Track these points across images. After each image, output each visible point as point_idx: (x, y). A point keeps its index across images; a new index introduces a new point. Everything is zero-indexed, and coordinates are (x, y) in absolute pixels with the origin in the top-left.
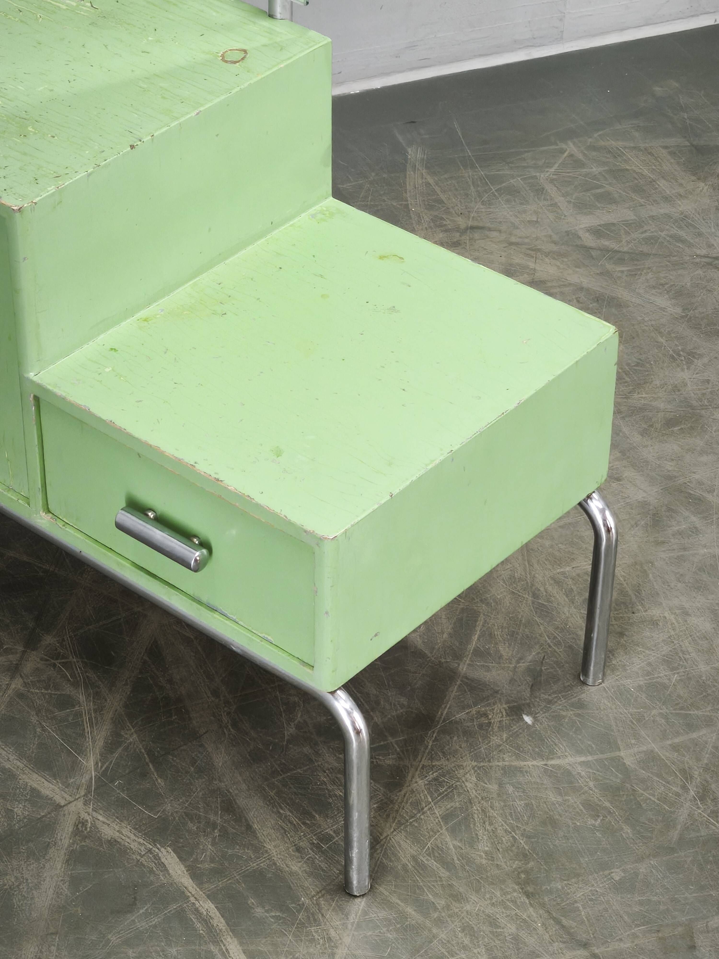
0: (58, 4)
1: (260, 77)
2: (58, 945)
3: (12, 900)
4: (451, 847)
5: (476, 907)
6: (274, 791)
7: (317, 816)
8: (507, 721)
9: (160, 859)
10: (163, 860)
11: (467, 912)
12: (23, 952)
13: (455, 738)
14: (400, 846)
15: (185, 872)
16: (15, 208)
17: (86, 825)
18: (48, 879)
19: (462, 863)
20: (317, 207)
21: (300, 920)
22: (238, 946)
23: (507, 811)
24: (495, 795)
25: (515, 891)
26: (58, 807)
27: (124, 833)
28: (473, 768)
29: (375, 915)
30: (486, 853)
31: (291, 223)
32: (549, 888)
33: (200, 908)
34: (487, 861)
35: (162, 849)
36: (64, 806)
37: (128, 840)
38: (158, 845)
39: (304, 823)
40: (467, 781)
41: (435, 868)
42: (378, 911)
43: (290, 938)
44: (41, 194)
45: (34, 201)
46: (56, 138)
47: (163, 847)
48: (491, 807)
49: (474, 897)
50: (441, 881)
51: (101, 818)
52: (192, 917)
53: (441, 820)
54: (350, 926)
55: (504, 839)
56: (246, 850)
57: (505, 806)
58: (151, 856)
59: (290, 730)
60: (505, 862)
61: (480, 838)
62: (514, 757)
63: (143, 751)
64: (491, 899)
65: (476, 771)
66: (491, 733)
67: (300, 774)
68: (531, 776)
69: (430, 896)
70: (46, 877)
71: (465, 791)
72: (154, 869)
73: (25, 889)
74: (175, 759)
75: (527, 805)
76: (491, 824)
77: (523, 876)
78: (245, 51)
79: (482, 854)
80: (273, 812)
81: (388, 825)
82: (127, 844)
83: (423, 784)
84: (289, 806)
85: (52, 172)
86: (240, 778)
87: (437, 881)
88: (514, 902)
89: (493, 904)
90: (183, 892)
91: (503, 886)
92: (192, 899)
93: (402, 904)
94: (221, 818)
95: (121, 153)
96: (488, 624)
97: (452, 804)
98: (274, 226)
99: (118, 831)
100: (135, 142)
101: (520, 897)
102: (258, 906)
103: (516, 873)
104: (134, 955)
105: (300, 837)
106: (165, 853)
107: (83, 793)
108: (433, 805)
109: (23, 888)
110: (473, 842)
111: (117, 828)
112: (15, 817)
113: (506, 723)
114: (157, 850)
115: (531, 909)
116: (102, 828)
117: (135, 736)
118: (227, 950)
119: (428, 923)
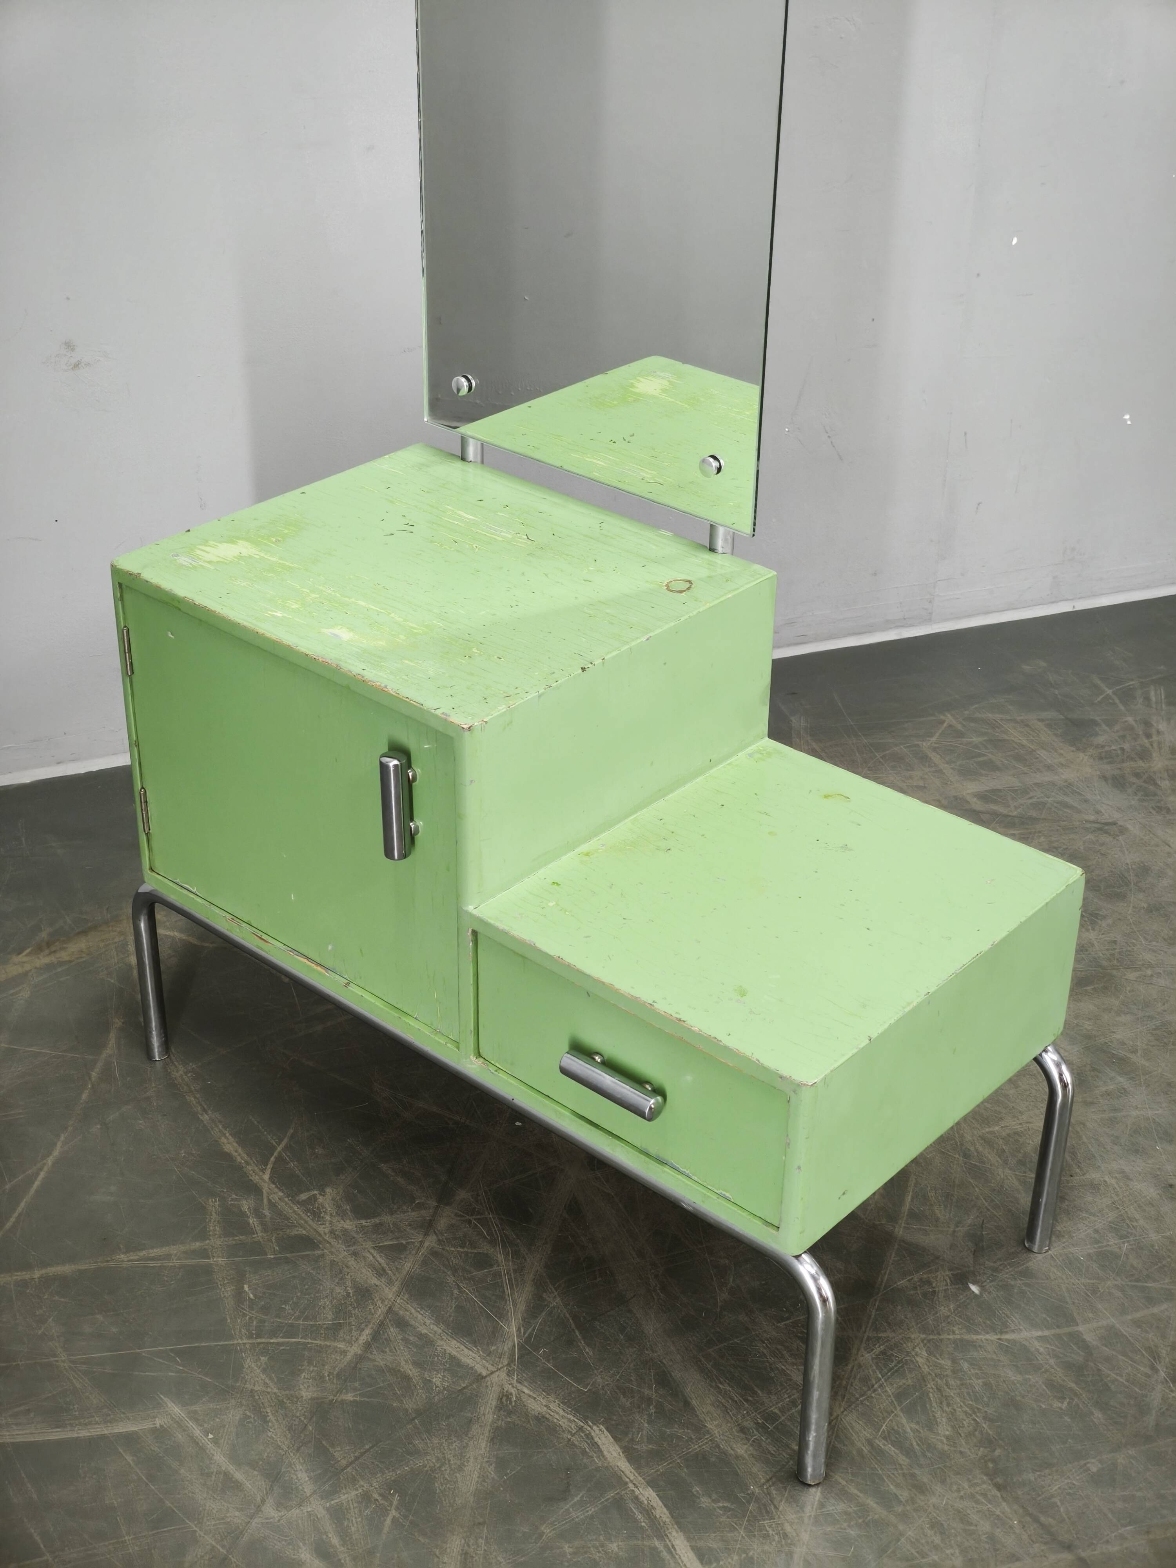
0: (494, 536)
1: (708, 606)
2: (486, 1537)
3: (434, 1483)
4: (909, 1430)
5: (943, 1500)
6: (711, 1363)
7: (759, 1392)
8: (952, 1290)
9: (593, 1439)
10: (596, 1439)
11: (934, 1506)
12: (448, 1545)
13: (899, 1307)
14: (852, 1428)
15: (621, 1454)
16: (465, 726)
17: (511, 1398)
18: (472, 1460)
19: (922, 1449)
20: (754, 747)
21: (751, 1512)
22: (685, 1542)
23: (965, 1390)
24: (949, 1372)
25: (984, 1483)
26: (480, 1378)
27: (552, 1408)
28: (922, 1341)
29: (834, 1508)
30: (947, 1438)
31: (729, 762)
32: (1020, 1480)
33: (640, 1497)
34: (949, 1447)
35: (595, 1427)
36: (486, 1377)
37: (557, 1416)
38: (589, 1422)
39: (747, 1400)
40: (917, 1355)
41: (893, 1454)
42: (836, 1503)
43: (742, 1533)
44: (492, 713)
45: (485, 720)
46: (502, 659)
47: (594, 1424)
48: (947, 1386)
49: (939, 1488)
50: (902, 1469)
51: (526, 1391)
52: (632, 1506)
53: (893, 1399)
54: (806, 1520)
55: (964, 1422)
56: (686, 1430)
57: (962, 1385)
58: (583, 1435)
59: (723, 1296)
60: (969, 1449)
61: (938, 1420)
62: (964, 1330)
63: (568, 1316)
64: (959, 1491)
65: (925, 1344)
66: (937, 1302)
67: (738, 1344)
68: (985, 1351)
69: (892, 1487)
70: (469, 1458)
71: (916, 1366)
72: (587, 1450)
73: (448, 1471)
74: (602, 1325)
75: (985, 1384)
76: (948, 1405)
77: (991, 1465)
78: (690, 582)
79: (943, 1438)
80: (711, 1386)
81: (837, 1404)
82: (555, 1421)
83: (870, 1358)
84: (728, 1380)
85: (502, 692)
86: (672, 1348)
87: (896, 1469)
88: (984, 1495)
89: (962, 1498)
90: (620, 1478)
91: (970, 1477)
92: (631, 1485)
93: (861, 1495)
94: (656, 1392)
95: (572, 675)
96: (920, 1185)
97: (904, 1381)
98: (712, 763)
99: (546, 1406)
100: (586, 665)
101: (990, 1490)
102: (703, 1495)
103: (983, 1461)
104: (571, 1550)
105: (744, 1415)
106: (597, 1432)
107: (506, 1362)
108: (884, 1382)
109: (446, 1470)
110: (931, 1424)
111: (544, 1402)
112: (434, 1388)
113: (951, 1292)
114: (589, 1429)
115: (1004, 1504)
116: (528, 1402)
117: (558, 1299)
118: (673, 1546)
119: (892, 1519)
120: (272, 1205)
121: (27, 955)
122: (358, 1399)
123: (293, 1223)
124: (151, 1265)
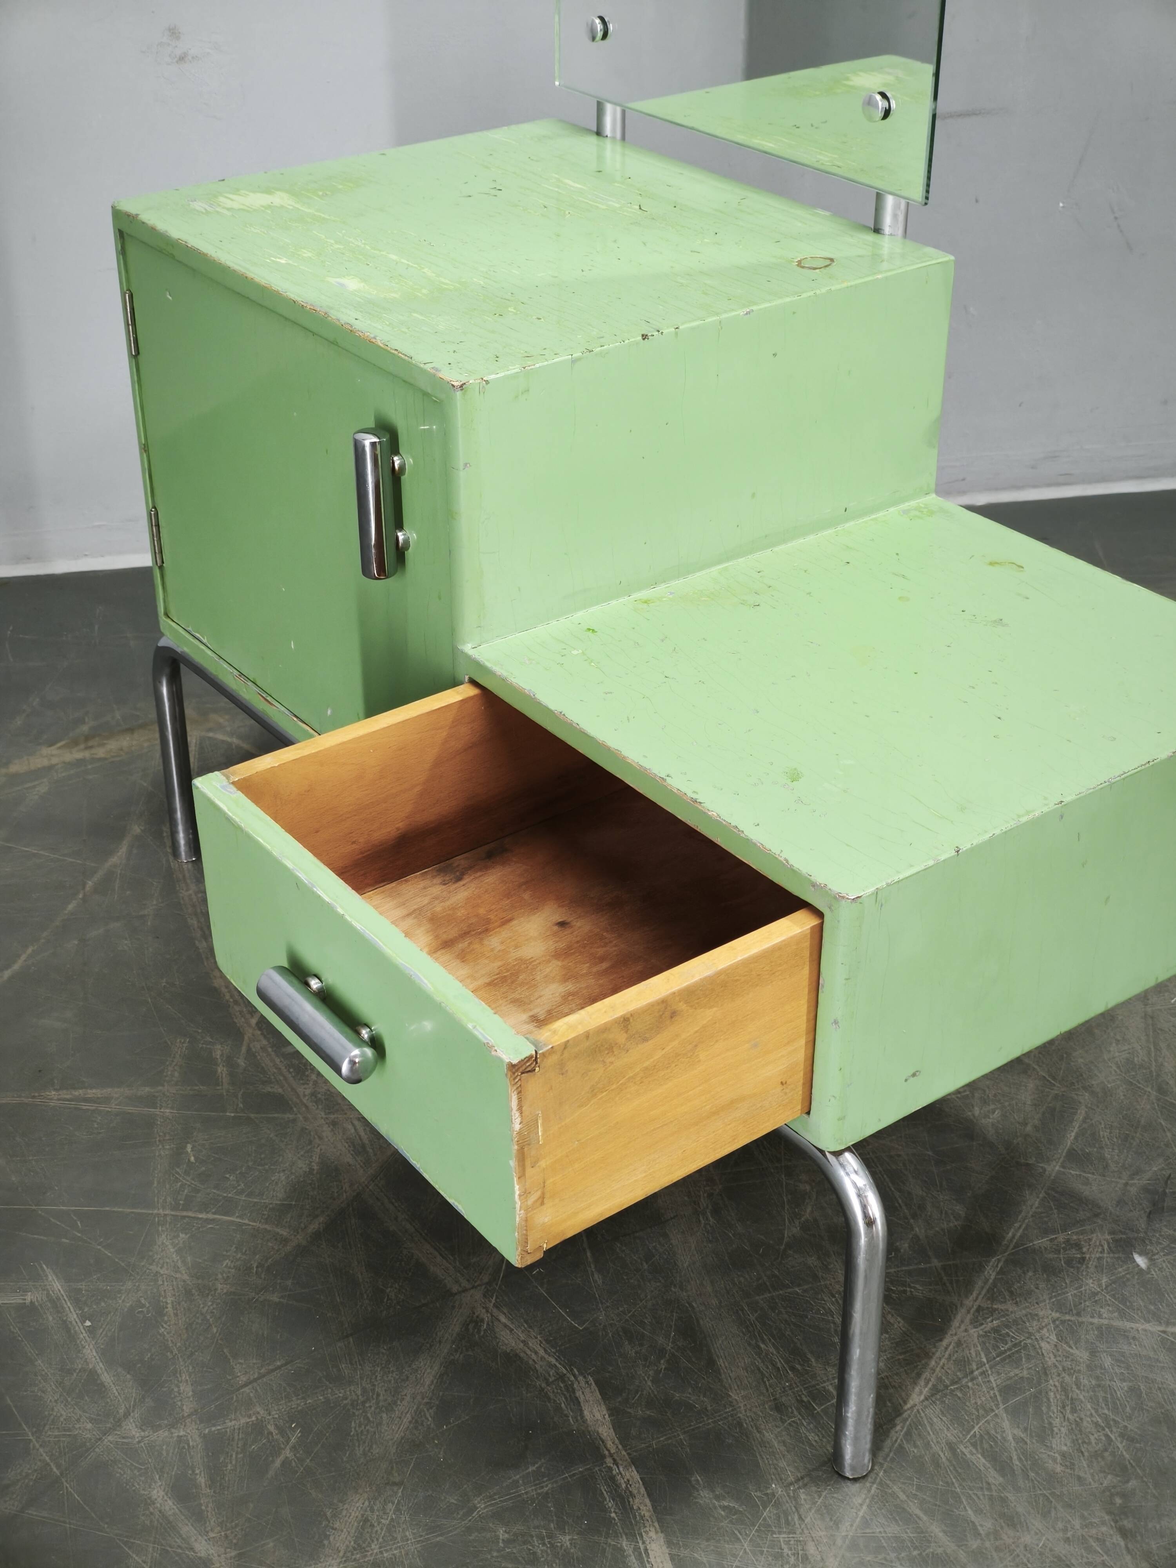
1: (845, 285)
2: (399, 1502)
3: (351, 1422)
4: (1010, 1438)
5: (1040, 1540)
6: (756, 1315)
7: (813, 1360)
8: (1109, 1260)
9: (574, 1392)
10: (579, 1394)
11: (1025, 1546)
12: (346, 1506)
13: (1030, 1274)
14: (931, 1425)
15: (607, 1416)
16: (455, 384)
17: (480, 1326)
18: (408, 1398)
19: (1024, 1466)
20: (912, 503)
21: (765, 1519)
22: (664, 1548)
23: (1101, 1394)
24: (1083, 1368)
25: (1103, 1523)
26: (448, 1294)
27: (531, 1345)
28: (1054, 1321)
29: (882, 1530)
30: (1063, 1455)
31: (873, 516)
32: (1158, 1527)
33: (619, 1477)
34: (1062, 1468)
35: (581, 1378)
36: (456, 1294)
37: (534, 1356)
38: (575, 1370)
39: (793, 1369)
40: (1042, 1339)
41: (982, 1468)
42: (886, 1523)
43: (746, 1545)
44: (500, 372)
45: (485, 379)
46: (542, 320)
47: (581, 1374)
48: (1076, 1385)
49: (1037, 1523)
50: (989, 1489)
51: (503, 1319)
52: (604, 1489)
53: (997, 1394)
54: (839, 1542)
55: (1092, 1438)
56: (702, 1398)
57: (1099, 1386)
58: (562, 1385)
59: (792, 1230)
60: (1092, 1475)
61: (1055, 1429)
62: (1116, 1314)
64: (1065, 1530)
65: (1057, 1326)
66: (1084, 1273)
67: (797, 1294)
68: (1140, 1345)
69: (970, 1512)
70: (406, 1395)
71: (1038, 1353)
72: (563, 1405)
73: (373, 1408)
74: (624, 1248)
75: (1131, 1389)
76: (1074, 1410)
77: (1118, 1501)
78: (831, 260)
79: (1057, 1455)
80: (749, 1344)
81: (917, 1389)
82: (531, 1362)
83: (976, 1335)
84: (775, 1340)
85: (522, 352)
86: (709, 1289)
87: (982, 1488)
88: (1101, 1541)
89: (1067, 1540)
90: (598, 1448)
91: (1086, 1514)
92: (609, 1461)
93: (925, 1518)
94: (673, 1342)
95: (627, 341)
96: (1091, 1120)
97: (1017, 1371)
99: (523, 1342)
100: (650, 332)
101: (1111, 1535)
102: (704, 1487)
103: (1108, 1493)
104: (506, 1536)
105: (784, 1388)
106: (583, 1384)
107: (486, 1279)
108: (988, 1369)
109: (370, 1407)
110: (1044, 1434)
111: (523, 1337)
112: (385, 1300)
113: (1107, 1262)
114: (572, 1378)
115: (1128, 1558)
116: (502, 1333)
118: (646, 1550)
119: (962, 1555)
120: (250, 1054)
121: (59, 748)
122: (285, 1301)
123: (269, 1078)
124: (84, 1108)
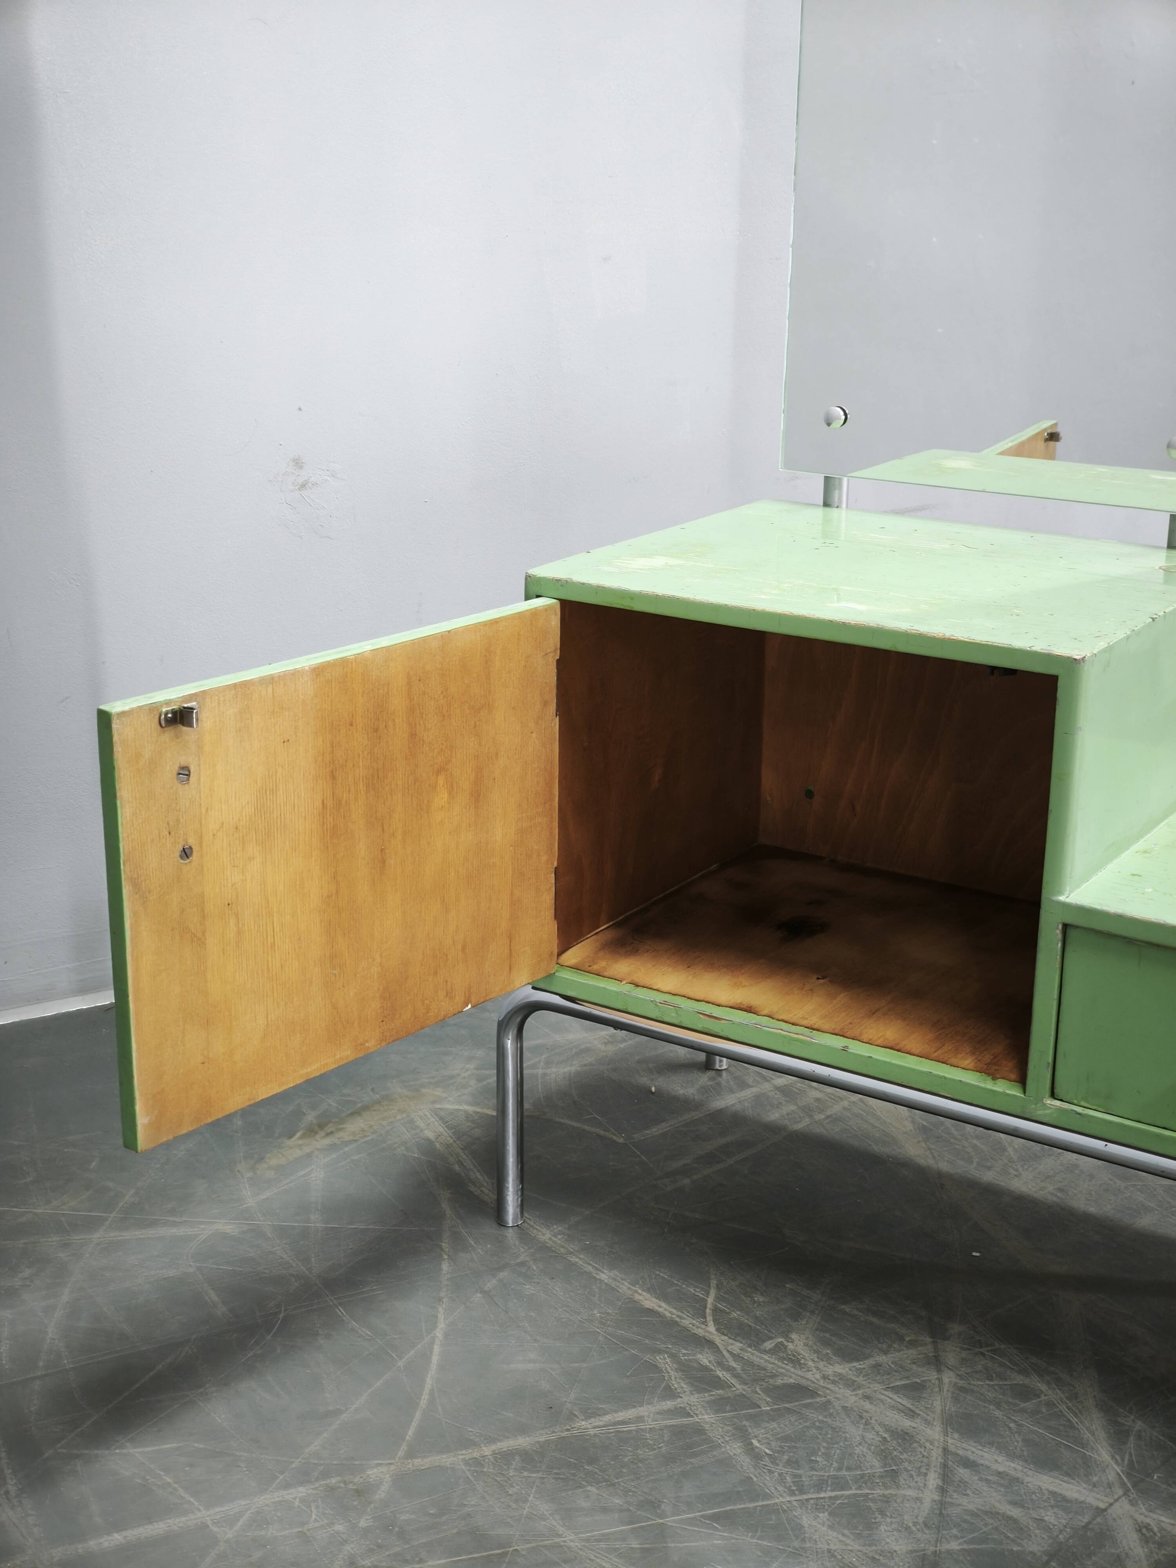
17: (1152, 1529)
26: (1100, 1512)
36: (1106, 1509)
51: (1164, 1519)
63: (1162, 1438)
107: (1120, 1492)
112: (1052, 1527)
117: (1139, 1423)
120: (736, 1357)
121: (301, 1138)
122: (966, 1547)
123: (771, 1372)
124: (625, 1429)
